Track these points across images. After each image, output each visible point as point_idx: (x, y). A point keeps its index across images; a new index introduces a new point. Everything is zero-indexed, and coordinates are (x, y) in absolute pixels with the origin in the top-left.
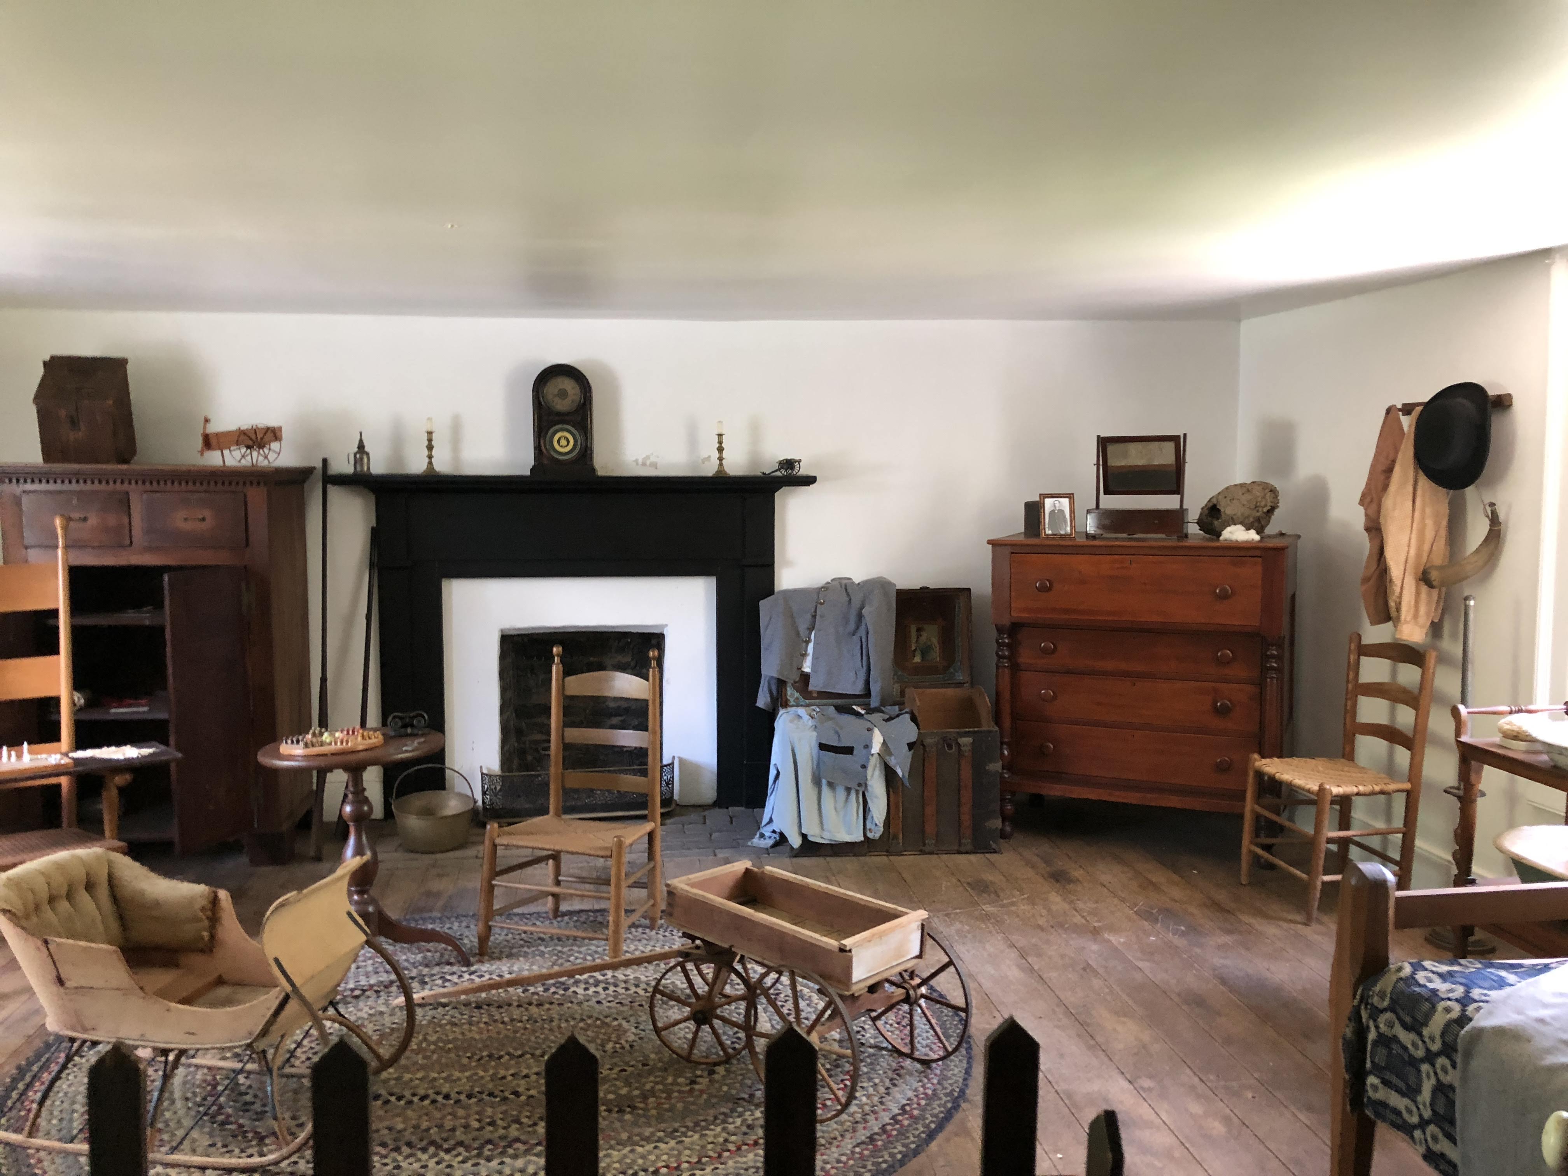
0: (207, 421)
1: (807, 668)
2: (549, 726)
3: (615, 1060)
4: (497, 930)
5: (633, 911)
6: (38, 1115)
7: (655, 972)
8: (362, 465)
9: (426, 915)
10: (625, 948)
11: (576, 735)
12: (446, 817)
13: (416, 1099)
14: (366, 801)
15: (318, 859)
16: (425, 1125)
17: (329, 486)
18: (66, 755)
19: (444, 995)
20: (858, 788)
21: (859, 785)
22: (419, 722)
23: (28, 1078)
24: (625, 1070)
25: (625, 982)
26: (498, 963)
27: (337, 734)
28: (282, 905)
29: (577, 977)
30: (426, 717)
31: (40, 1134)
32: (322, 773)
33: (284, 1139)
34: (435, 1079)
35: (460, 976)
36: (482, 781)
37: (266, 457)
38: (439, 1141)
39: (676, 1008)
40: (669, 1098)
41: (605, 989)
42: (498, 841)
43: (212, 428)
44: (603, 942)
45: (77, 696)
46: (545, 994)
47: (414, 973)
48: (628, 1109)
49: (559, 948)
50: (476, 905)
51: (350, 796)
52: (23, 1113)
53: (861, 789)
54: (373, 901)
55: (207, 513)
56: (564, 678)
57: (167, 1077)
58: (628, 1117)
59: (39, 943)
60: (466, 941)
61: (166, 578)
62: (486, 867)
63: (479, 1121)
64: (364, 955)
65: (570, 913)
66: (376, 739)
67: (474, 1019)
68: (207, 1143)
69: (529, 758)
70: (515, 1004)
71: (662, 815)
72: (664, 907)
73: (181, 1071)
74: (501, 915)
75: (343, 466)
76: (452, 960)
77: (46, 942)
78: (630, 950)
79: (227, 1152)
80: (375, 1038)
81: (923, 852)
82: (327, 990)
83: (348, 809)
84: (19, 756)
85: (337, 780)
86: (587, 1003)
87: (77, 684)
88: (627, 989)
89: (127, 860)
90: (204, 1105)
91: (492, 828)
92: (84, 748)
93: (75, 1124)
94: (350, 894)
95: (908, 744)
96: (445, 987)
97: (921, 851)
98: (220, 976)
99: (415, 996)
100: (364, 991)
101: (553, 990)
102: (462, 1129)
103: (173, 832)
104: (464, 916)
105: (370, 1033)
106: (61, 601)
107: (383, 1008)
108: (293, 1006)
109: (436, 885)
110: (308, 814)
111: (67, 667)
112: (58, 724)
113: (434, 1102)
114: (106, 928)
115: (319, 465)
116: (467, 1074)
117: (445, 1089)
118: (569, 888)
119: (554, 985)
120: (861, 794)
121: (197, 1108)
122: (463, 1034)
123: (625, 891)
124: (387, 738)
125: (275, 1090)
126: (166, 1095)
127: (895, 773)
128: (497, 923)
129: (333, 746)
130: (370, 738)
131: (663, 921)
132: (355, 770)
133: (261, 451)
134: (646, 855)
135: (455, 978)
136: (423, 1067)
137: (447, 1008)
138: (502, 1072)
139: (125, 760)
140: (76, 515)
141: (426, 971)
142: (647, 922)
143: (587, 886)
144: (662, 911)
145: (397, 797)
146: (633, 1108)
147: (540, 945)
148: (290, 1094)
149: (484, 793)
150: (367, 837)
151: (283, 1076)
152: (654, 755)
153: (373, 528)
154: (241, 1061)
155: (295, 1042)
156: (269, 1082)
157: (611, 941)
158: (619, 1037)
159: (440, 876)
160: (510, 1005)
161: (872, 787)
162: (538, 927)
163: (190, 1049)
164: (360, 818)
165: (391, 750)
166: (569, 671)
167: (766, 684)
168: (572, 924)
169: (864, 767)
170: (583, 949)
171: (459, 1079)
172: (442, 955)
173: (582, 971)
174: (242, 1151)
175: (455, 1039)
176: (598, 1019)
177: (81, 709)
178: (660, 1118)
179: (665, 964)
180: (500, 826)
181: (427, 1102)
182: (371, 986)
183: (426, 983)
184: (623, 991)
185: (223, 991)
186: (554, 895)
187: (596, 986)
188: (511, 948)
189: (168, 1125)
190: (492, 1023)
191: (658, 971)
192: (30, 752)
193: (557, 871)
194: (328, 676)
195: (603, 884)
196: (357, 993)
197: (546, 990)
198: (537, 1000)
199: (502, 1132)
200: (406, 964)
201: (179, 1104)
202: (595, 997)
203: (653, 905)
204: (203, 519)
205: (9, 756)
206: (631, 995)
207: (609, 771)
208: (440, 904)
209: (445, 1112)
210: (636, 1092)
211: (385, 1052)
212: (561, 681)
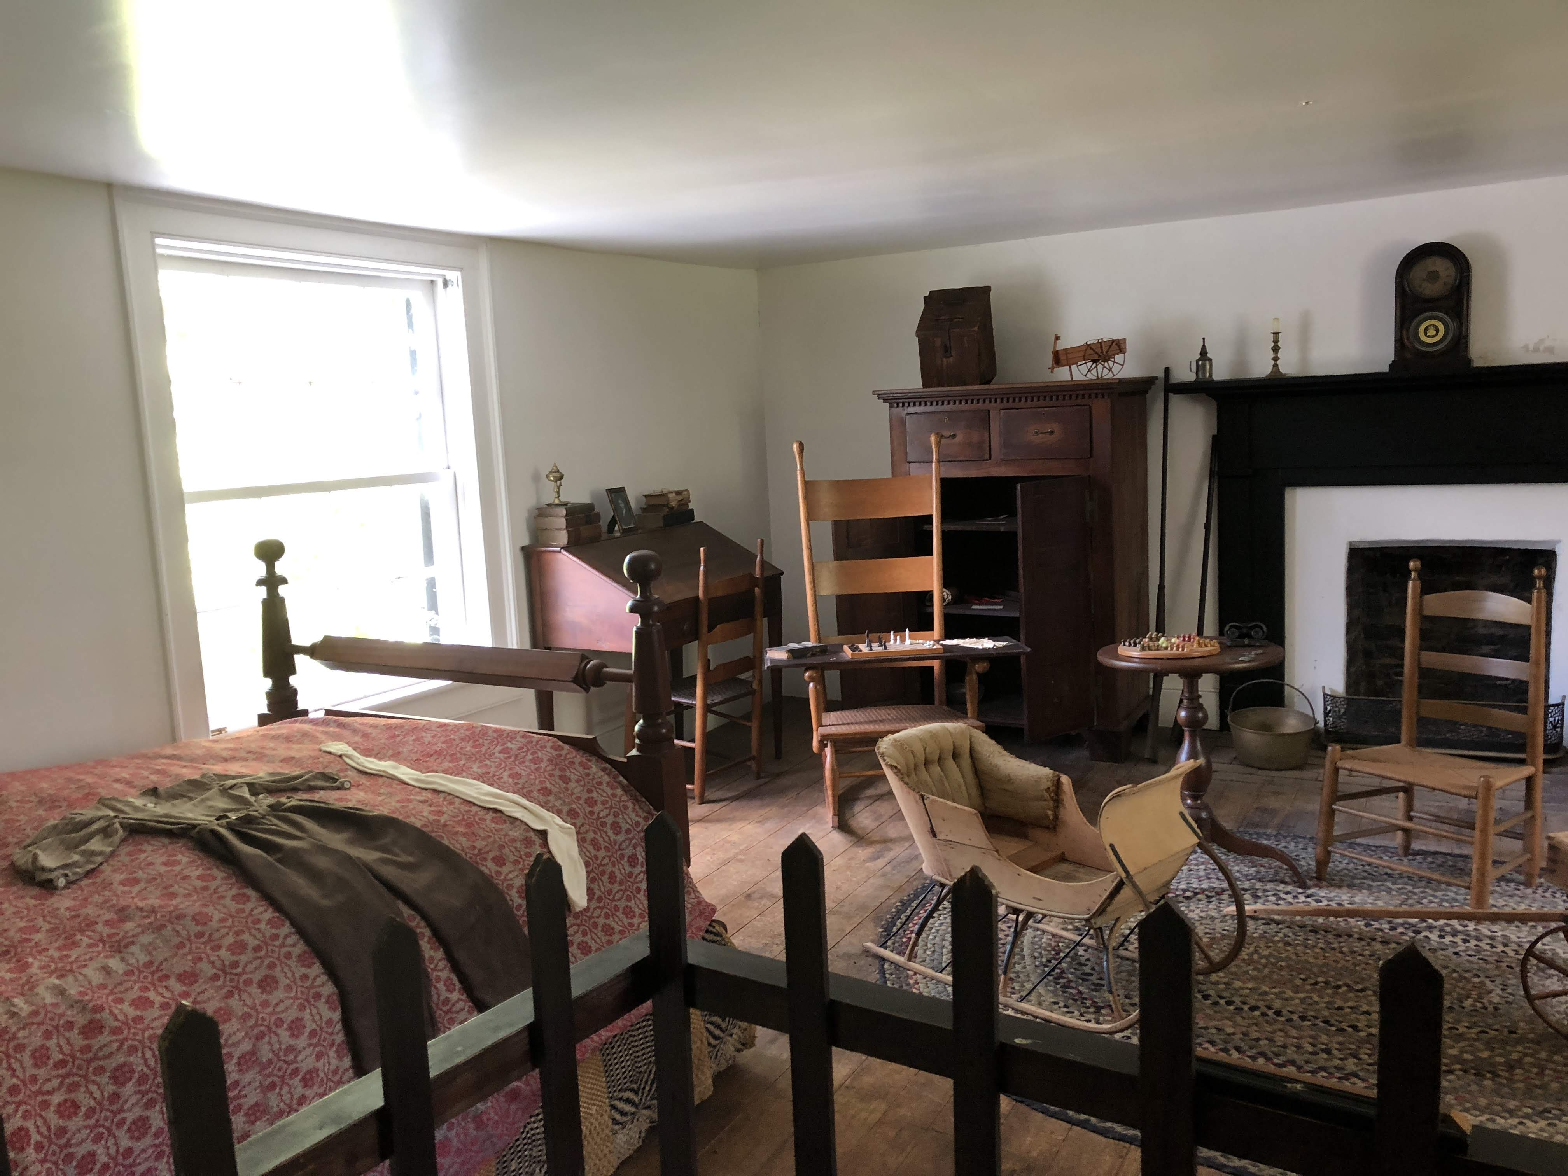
0: (1057, 338)
2: (1403, 649)
3: (1475, 1019)
4: (1337, 857)
5: (1503, 863)
6: (915, 944)
7: (1530, 934)
8: (1204, 373)
9: (1261, 831)
10: (1492, 902)
11: (1436, 659)
12: (1284, 735)
13: (1246, 1007)
14: (1201, 707)
15: (1154, 761)
16: (1255, 1035)
17: (1171, 395)
18: (938, 641)
19: (1279, 913)
22: (1257, 633)
23: (909, 912)
24: (1487, 1033)
25: (1492, 938)
26: (1337, 890)
27: (1173, 640)
28: (1118, 796)
29: (1430, 921)
30: (1265, 629)
31: (918, 960)
32: (1159, 676)
33: (1120, 1015)
34: (1266, 993)
35: (1295, 897)
36: (1325, 702)
37: (1110, 370)
38: (1271, 1055)
39: (1556, 978)
40: (1541, 1073)
41: (1465, 941)
42: (1340, 764)
43: (1062, 345)
44: (1463, 891)
45: (946, 592)
46: (1392, 933)
47: (1247, 885)
48: (1488, 1075)
49: (1409, 888)
50: (1316, 828)
51: (1185, 701)
52: (904, 940)
54: (1206, 808)
55: (1055, 427)
56: (1421, 597)
57: (1017, 935)
58: (1487, 1083)
59: (917, 797)
60: (1303, 863)
61: (1019, 486)
62: (1326, 791)
63: (1314, 1045)
64: (1196, 859)
65: (1425, 853)
66: (1213, 647)
67: (1309, 942)
68: (1052, 1000)
69: (1380, 683)
70: (1356, 936)
71: (1545, 761)
72: (1544, 864)
73: (1028, 934)
74: (1341, 842)
75: (1185, 374)
76: (1287, 880)
77: (922, 797)
78: (1498, 904)
79: (1068, 1012)
80: (1206, 940)
82: (1160, 883)
83: (1183, 714)
84: (903, 640)
85: (1173, 685)
86: (1441, 952)
87: (947, 582)
88: (1493, 946)
89: (984, 737)
90: (1048, 966)
91: (1333, 751)
92: (952, 638)
93: (944, 958)
94: (1183, 798)
96: (1278, 904)
98: (1063, 853)
99: (1247, 908)
100: (1196, 894)
101: (1401, 930)
102: (1294, 1049)
103: (1024, 722)
104: (1301, 837)
105: (1201, 934)
106: (933, 508)
107: (1213, 913)
108: (1127, 892)
109: (1273, 803)
110: (1145, 718)
111: (938, 566)
112: (931, 615)
113: (1264, 1014)
114: (969, 795)
115: (1161, 375)
116: (1302, 995)
117: (1277, 1004)
118: (1420, 824)
119: (1402, 925)
121: (1042, 968)
122: (1297, 955)
123: (1492, 839)
124: (1224, 648)
125: (1111, 966)
126: (1017, 950)
128: (1337, 850)
129: (1169, 651)
130: (1206, 646)
131: (1542, 880)
132: (1191, 675)
133: (1106, 364)
134: (1523, 803)
135: (1289, 898)
136: (1254, 978)
137: (1280, 926)
138: (1339, 1003)
139: (983, 649)
140: (947, 433)
141: (1259, 885)
142: (1522, 878)
143: (1446, 827)
144: (1542, 869)
145: (1233, 710)
146: (1495, 1075)
147: (1386, 880)
148: (1125, 974)
149: (1326, 714)
150: (1201, 744)
151: (1118, 957)
152: (1537, 690)
153: (1214, 436)
154: (1081, 935)
155: (1130, 929)
156: (1105, 958)
157: (1473, 892)
158: (1480, 997)
159: (1277, 793)
160: (1350, 936)
162: (1385, 861)
163: (1038, 913)
164: (1196, 724)
165: (1227, 659)
166: (1427, 588)
168: (1425, 865)
170: (1439, 894)
171: (1292, 999)
172: (1276, 873)
173: (1437, 916)
174: (1082, 1015)
175: (1288, 958)
176: (1454, 971)
177: (948, 604)
178: (1529, 1092)
179: (1544, 928)
180: (1343, 750)
181: (1257, 1013)
182: (1204, 890)
183: (1259, 897)
184: (1488, 947)
185: (1065, 868)
186: (1406, 831)
187: (1454, 936)
188: (1354, 878)
189: (1018, 977)
190: (1329, 950)
191: (1533, 934)
192: (910, 638)
193: (1409, 807)
194: (1166, 584)
195: (1468, 828)
196: (1188, 894)
197: (1393, 929)
198: (1381, 937)
199: (1337, 1062)
200: (1238, 875)
201: (1028, 960)
202: (1453, 947)
203: (1530, 860)
204: (1052, 432)
205: (895, 640)
206: (1498, 953)
207: (1477, 705)
208: (1276, 821)
209: (1276, 1027)
210: (1500, 1059)
211: (1216, 955)
212: (1418, 600)
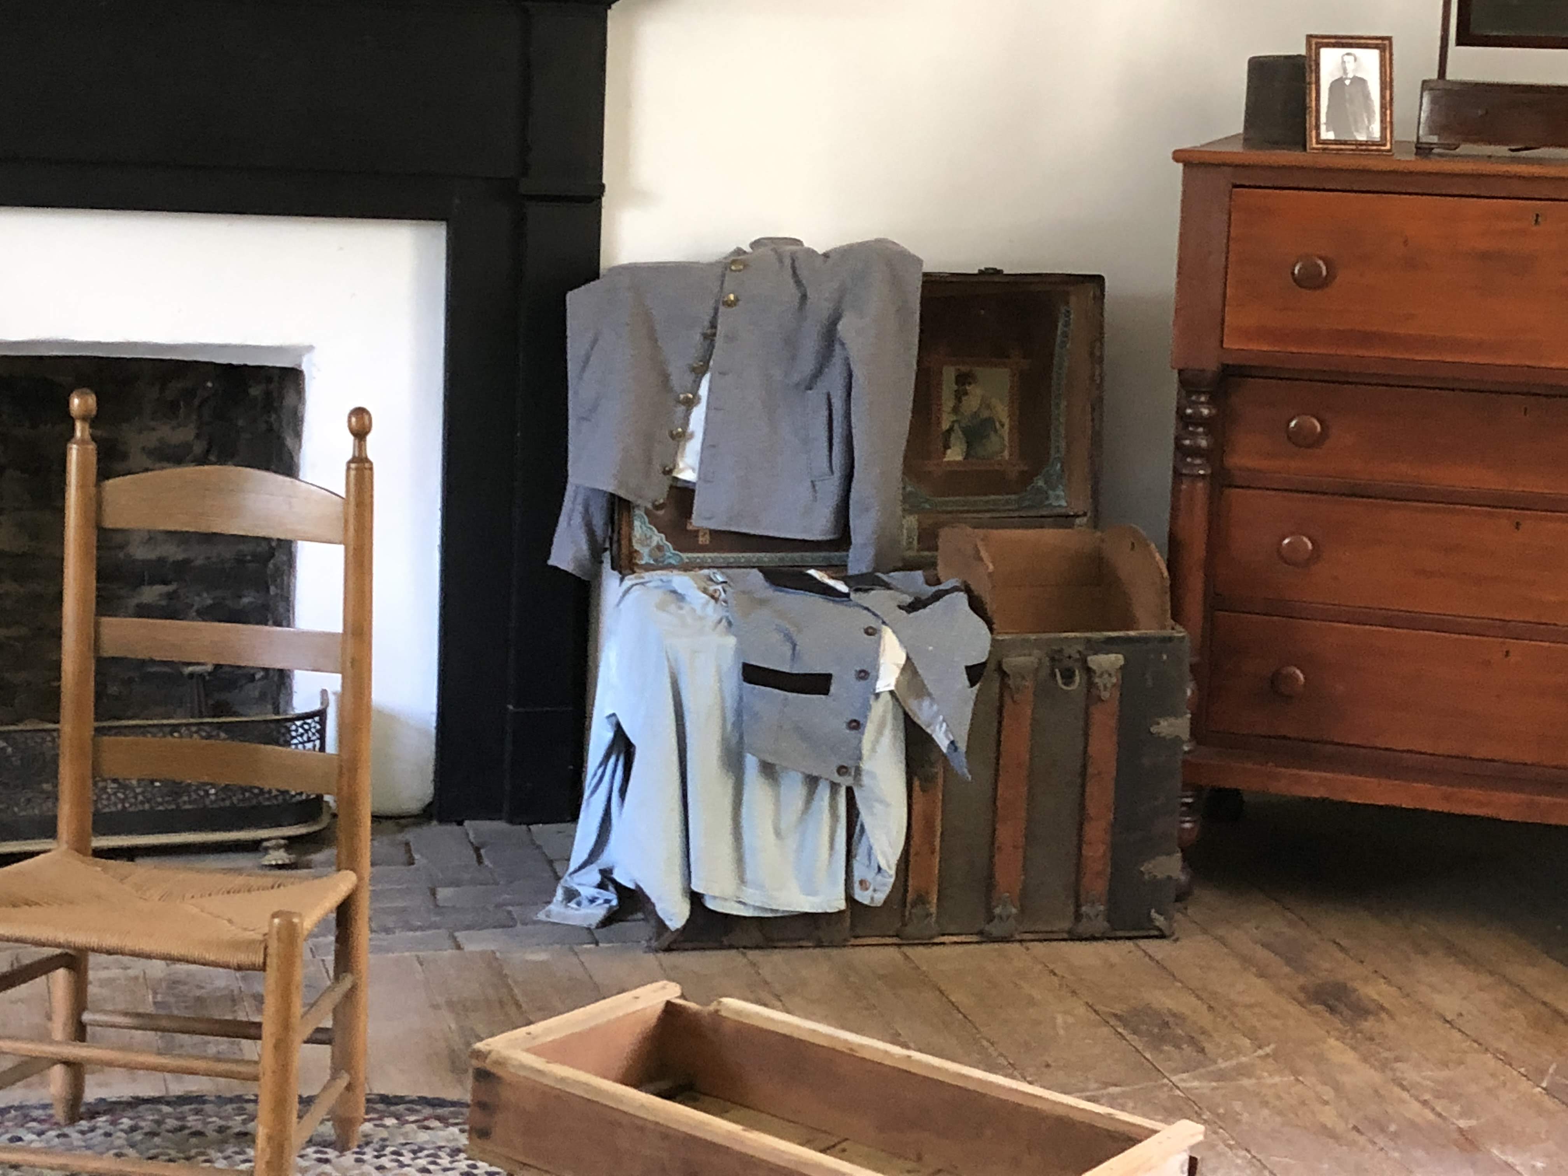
1: (687, 473)
20: (837, 779)
21: (842, 770)
53: (845, 781)
56: (96, 483)
65: (112, 1108)
81: (986, 938)
95: (969, 669)
97: (981, 933)
120: (843, 792)
127: (929, 739)
152: (359, 694)
161: (873, 776)
166: (114, 461)
167: (580, 508)
168: (120, 1139)
169: (856, 725)
186: (71, 1064)
193: (79, 1000)
203: (349, 1087)
212: (93, 490)
